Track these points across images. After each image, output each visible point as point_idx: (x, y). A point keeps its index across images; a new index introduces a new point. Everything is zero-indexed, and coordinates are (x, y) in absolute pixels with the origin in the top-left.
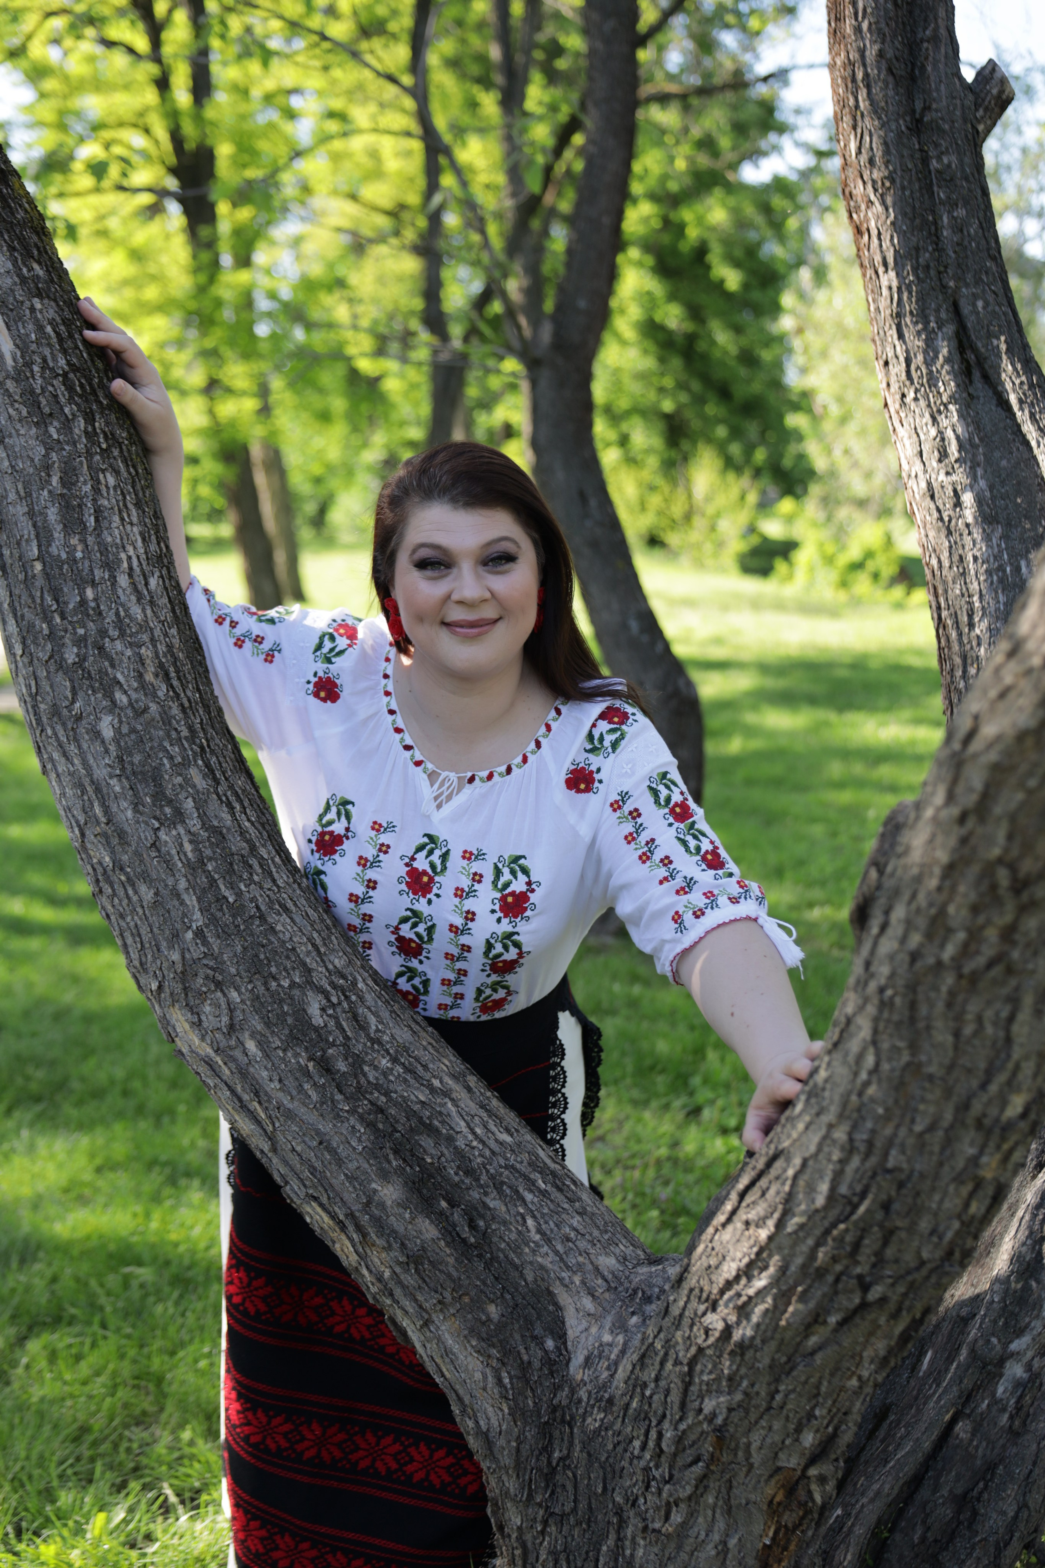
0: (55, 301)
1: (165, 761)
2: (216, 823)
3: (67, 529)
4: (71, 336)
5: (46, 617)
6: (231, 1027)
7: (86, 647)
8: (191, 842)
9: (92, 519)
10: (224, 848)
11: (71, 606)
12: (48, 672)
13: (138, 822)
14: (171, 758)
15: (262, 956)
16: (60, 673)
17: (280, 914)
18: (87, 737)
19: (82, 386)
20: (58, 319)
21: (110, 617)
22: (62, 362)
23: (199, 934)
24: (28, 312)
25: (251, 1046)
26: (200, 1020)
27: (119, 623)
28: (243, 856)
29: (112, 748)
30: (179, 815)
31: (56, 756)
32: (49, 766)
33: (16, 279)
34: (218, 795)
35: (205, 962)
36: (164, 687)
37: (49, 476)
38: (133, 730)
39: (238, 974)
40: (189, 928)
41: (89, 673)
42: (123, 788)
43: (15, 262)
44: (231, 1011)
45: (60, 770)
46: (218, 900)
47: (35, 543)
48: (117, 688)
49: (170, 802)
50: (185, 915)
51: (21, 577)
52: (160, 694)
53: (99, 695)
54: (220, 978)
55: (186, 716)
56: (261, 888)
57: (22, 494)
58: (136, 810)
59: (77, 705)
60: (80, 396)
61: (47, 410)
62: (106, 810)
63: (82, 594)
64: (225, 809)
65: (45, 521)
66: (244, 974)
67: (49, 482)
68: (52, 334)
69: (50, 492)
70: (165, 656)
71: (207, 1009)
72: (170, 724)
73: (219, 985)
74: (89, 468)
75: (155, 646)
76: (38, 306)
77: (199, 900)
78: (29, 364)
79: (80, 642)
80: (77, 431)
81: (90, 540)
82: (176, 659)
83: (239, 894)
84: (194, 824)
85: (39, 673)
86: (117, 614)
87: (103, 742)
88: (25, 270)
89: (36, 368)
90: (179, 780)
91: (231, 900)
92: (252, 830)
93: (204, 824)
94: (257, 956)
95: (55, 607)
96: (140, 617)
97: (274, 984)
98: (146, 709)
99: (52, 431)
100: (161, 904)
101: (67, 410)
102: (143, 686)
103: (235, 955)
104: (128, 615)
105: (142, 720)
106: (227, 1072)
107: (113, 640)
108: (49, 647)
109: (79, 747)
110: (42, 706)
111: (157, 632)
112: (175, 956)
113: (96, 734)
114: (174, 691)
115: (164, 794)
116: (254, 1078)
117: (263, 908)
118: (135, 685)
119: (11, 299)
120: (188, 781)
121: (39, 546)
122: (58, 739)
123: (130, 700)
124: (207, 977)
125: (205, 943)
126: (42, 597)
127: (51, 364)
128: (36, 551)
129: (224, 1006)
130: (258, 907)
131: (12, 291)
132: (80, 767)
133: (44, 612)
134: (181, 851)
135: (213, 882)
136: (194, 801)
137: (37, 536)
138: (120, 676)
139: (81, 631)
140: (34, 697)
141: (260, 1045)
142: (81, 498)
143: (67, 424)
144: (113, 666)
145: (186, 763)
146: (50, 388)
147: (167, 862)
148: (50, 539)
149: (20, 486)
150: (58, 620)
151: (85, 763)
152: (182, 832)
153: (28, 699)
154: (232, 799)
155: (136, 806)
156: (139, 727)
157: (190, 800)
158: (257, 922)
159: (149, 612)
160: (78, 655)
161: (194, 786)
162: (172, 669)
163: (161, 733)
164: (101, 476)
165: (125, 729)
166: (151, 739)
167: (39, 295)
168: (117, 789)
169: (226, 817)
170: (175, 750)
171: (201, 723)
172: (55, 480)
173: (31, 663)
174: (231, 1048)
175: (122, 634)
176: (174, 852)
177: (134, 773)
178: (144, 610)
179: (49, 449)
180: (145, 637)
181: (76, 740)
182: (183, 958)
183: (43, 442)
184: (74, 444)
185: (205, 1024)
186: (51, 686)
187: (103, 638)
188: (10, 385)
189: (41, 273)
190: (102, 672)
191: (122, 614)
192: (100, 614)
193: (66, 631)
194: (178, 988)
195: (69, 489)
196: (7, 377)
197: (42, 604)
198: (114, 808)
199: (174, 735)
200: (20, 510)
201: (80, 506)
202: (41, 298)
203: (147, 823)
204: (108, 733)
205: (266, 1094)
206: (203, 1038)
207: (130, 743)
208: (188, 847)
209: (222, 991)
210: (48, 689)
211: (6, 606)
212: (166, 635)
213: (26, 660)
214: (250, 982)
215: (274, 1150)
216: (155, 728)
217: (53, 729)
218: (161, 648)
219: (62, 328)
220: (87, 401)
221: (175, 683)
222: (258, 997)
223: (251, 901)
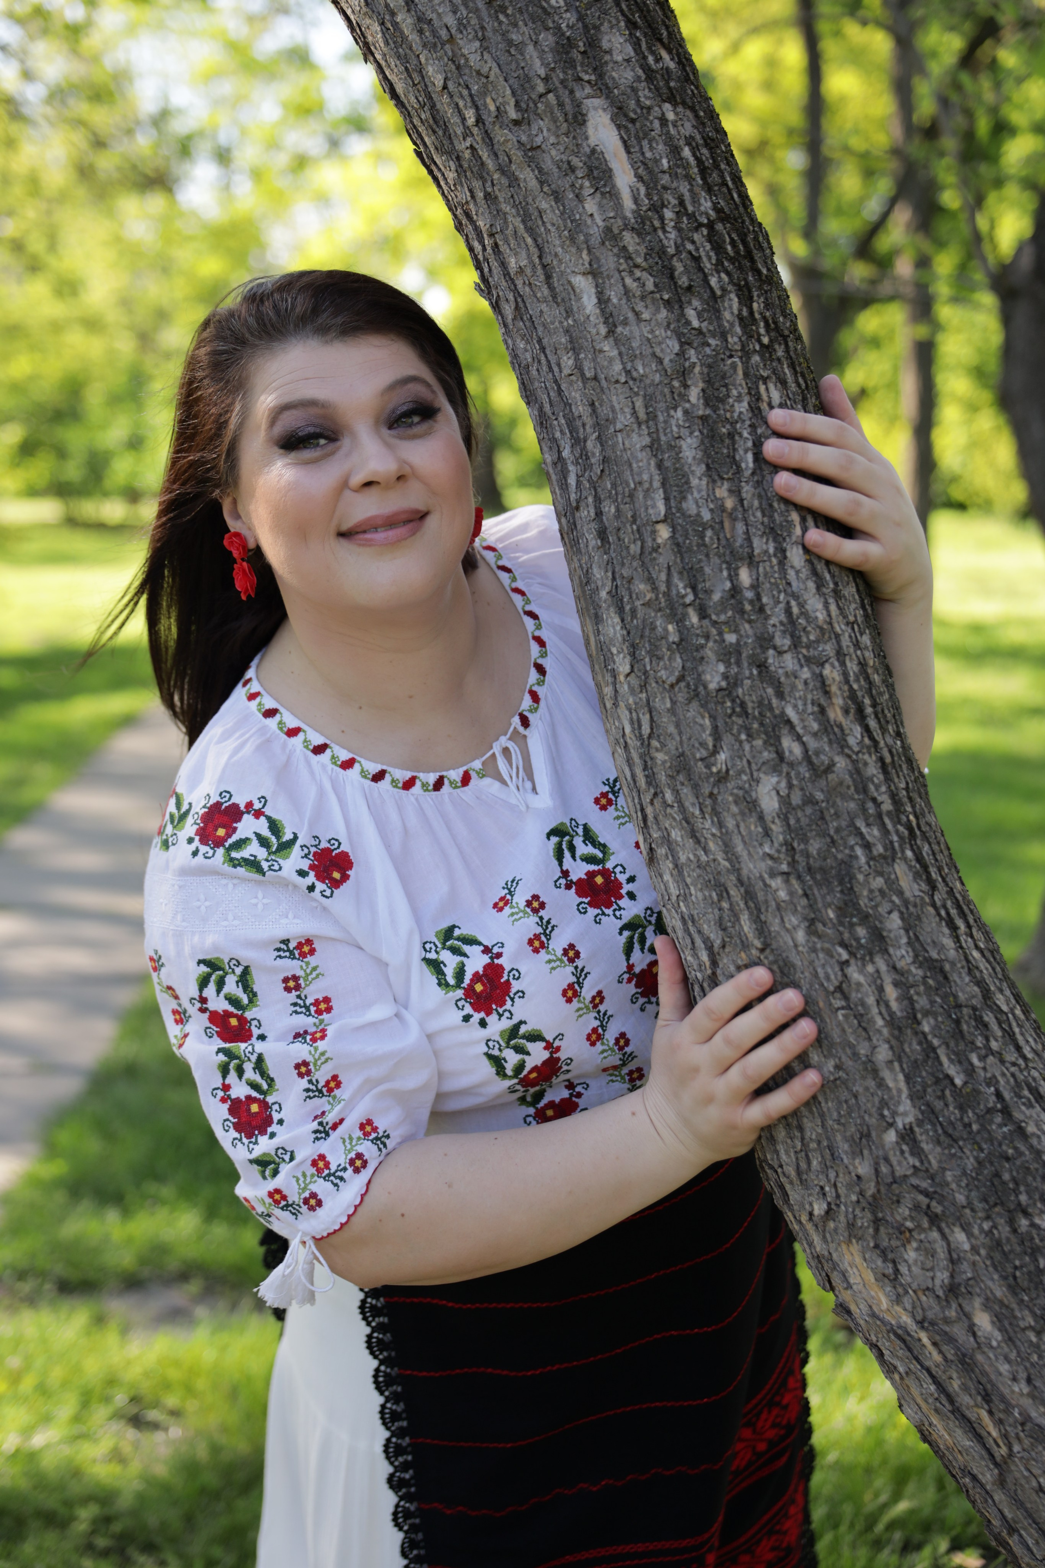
0: (693, 109)
1: (859, 851)
2: (934, 955)
3: (713, 473)
4: (716, 166)
5: (676, 616)
6: (953, 1290)
7: (738, 663)
8: (896, 984)
9: (750, 457)
10: (944, 997)
11: (716, 597)
12: (673, 703)
13: (814, 950)
14: (867, 846)
15: (1006, 1176)
16: (695, 704)
17: (1030, 1106)
18: (734, 809)
19: (733, 243)
20: (698, 137)
21: (777, 617)
22: (706, 205)
23: (907, 1136)
24: (657, 124)
25: (983, 1321)
26: (897, 1271)
27: (791, 624)
28: (974, 1009)
29: (777, 828)
30: (879, 938)
31: (676, 835)
32: (661, 851)
33: (640, 72)
34: (934, 905)
35: (914, 1181)
36: (858, 730)
37: (686, 386)
38: (809, 800)
39: (970, 1205)
40: (891, 1125)
41: (743, 705)
42: (791, 893)
43: (637, 45)
44: (954, 1261)
45: (683, 858)
46: (937, 1081)
47: (659, 497)
48: (785, 731)
49: (865, 918)
50: (884, 1104)
51: (635, 549)
52: (852, 741)
53: (758, 743)
54: (939, 1209)
55: (888, 779)
56: (1002, 1061)
57: (642, 415)
58: (811, 931)
59: (722, 757)
60: (732, 260)
61: (684, 281)
62: (762, 929)
63: (733, 577)
64: (946, 931)
65: (678, 459)
66: (979, 1205)
67: (684, 397)
68: (692, 160)
69: (686, 412)
70: (857, 680)
71: (911, 1255)
72: (865, 791)
73: (935, 1220)
74: (746, 375)
75: (843, 664)
76: (671, 116)
77: (908, 1079)
78: (657, 208)
79: (730, 654)
80: (727, 315)
81: (747, 490)
82: (870, 683)
83: (970, 1071)
84: (903, 955)
85: (657, 703)
86: (788, 611)
87: (761, 818)
88: (651, 59)
89: (668, 214)
90: (878, 882)
91: (958, 1081)
92: (983, 965)
93: (916, 956)
94: (997, 1175)
95: (690, 598)
96: (821, 616)
97: (1024, 1222)
98: (830, 768)
99: (691, 314)
100: (845, 1083)
101: (713, 281)
102: (827, 728)
103: (964, 1173)
104: (804, 614)
105: (823, 783)
106: (937, 1357)
107: (780, 653)
108: (678, 662)
109: (721, 825)
110: (660, 757)
111: (846, 641)
112: (863, 1168)
113: (751, 805)
114: (872, 738)
115: (856, 905)
116: (984, 1373)
117: (1007, 1095)
118: (815, 726)
119: (632, 104)
120: (892, 885)
121: (667, 499)
122: (682, 809)
123: (806, 751)
124: (916, 1207)
125: (917, 1150)
126: (669, 582)
127: (690, 209)
128: (661, 508)
129: (942, 1253)
130: (999, 1095)
131: (634, 90)
132: (720, 857)
133: (671, 606)
134: (881, 1000)
135: (930, 1051)
136: (902, 919)
137: (663, 484)
138: (790, 712)
139: (731, 638)
140: (645, 743)
141: (998, 1320)
142: (733, 423)
143: (713, 301)
144: (780, 695)
145: (890, 856)
146: (690, 247)
147: (859, 1017)
148: (684, 488)
149: (639, 403)
150: (694, 619)
151: (728, 848)
152: (883, 967)
153: (633, 743)
154: (954, 912)
155: (812, 924)
156: (819, 796)
157: (895, 916)
158: (998, 1119)
159: (833, 608)
160: (725, 677)
161: (900, 893)
162: (867, 701)
163: (852, 805)
164: (762, 388)
165: (796, 798)
166: (837, 815)
167: (671, 99)
168: (783, 894)
169: (948, 942)
170: (873, 834)
171: (907, 789)
172: (694, 394)
173: (643, 687)
174: (946, 1320)
175: (796, 645)
176: (871, 1000)
177: (809, 869)
178: (826, 605)
179: (685, 344)
180: (829, 649)
181: (715, 812)
182: (877, 1171)
183: (679, 335)
184: (724, 336)
185: (906, 1279)
186: (678, 725)
187: (764, 649)
188: (629, 240)
189: (672, 65)
190: (764, 705)
191: (795, 610)
192: (762, 609)
193: (707, 637)
194: (864, 1220)
195: (715, 409)
196: (626, 227)
197: (667, 594)
198: (775, 925)
199: (870, 806)
200: (639, 440)
201: (731, 435)
202: (675, 105)
203: (829, 953)
204: (769, 803)
205: (1003, 1399)
206: (898, 1300)
207: (804, 821)
208: (891, 993)
209: (940, 1230)
210: (672, 729)
211: (603, 594)
212: (857, 645)
213: (634, 681)
214: (988, 1218)
215: (1001, 1482)
216: (844, 797)
217: (676, 792)
218: (852, 667)
219: (705, 151)
220: (740, 268)
221: (872, 723)
222: (999, 1244)
223: (989, 1085)
